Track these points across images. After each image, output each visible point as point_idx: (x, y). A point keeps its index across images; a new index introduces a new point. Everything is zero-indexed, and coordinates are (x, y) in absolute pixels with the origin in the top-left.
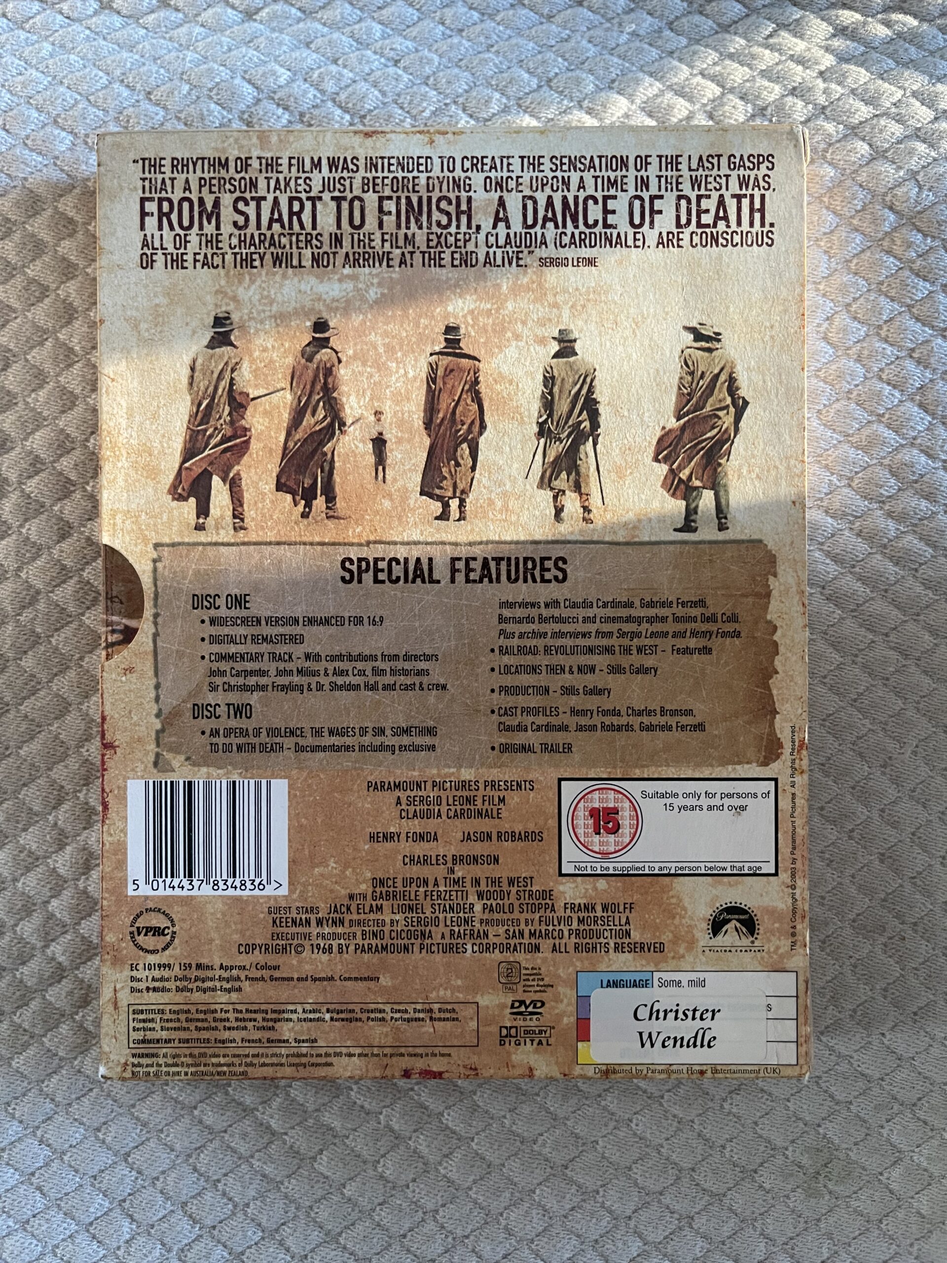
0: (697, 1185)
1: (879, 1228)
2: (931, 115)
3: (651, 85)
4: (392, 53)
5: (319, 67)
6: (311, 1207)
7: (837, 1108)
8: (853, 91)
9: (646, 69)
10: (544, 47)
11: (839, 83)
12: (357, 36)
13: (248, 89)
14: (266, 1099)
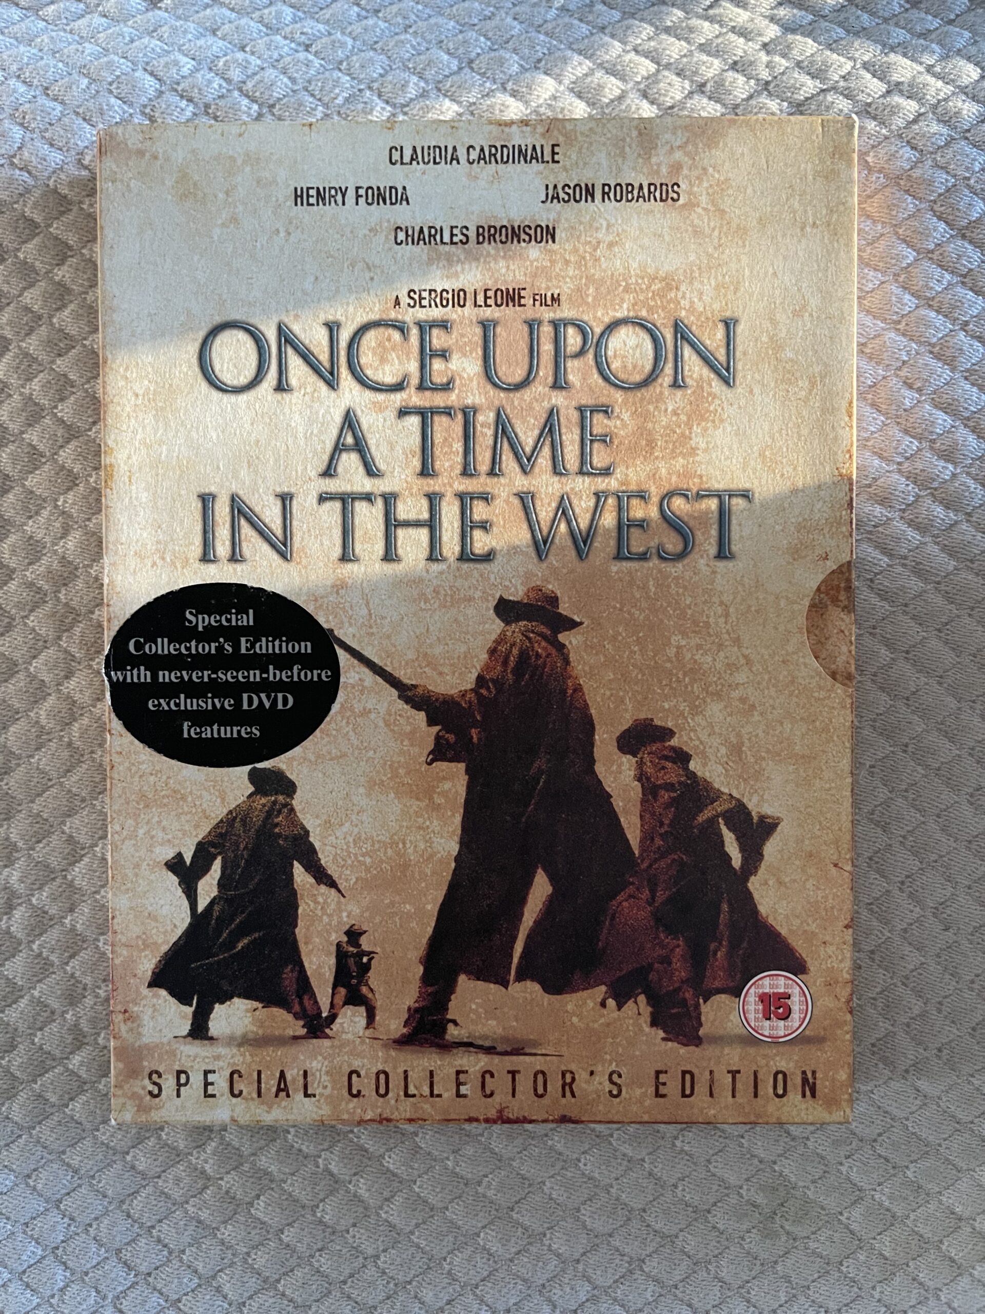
0: (648, 1226)
1: (839, 1271)
2: (883, 87)
3: (580, 64)
4: (303, 37)
5: (225, 55)
6: (248, 1254)
7: (792, 1143)
8: (799, 64)
9: (575, 47)
10: (464, 26)
11: (784, 56)
12: (266, 21)
13: (149, 81)
14: (200, 1143)
